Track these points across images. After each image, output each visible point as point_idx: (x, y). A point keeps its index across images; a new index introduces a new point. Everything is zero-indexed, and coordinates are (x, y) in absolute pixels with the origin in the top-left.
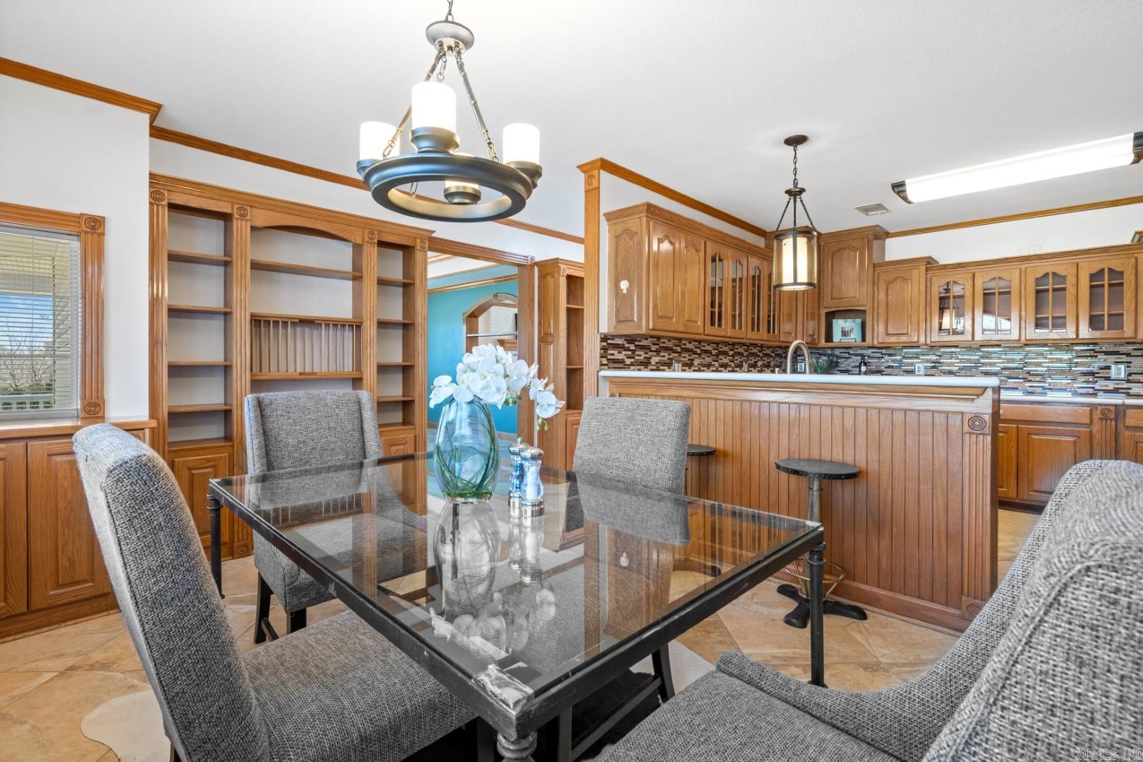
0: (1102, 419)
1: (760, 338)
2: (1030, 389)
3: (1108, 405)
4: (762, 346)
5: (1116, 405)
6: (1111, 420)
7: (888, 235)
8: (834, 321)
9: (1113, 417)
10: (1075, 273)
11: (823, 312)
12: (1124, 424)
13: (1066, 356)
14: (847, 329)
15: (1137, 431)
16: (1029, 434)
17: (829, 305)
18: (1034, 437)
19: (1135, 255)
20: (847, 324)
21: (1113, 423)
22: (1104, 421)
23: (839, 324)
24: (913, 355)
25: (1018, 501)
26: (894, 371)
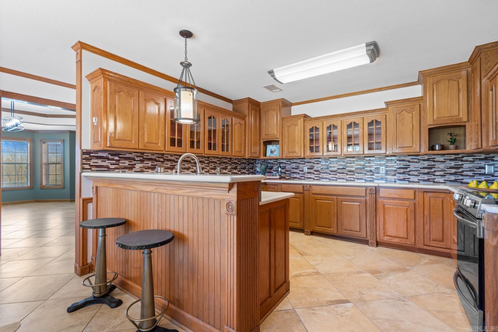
0: (370, 194)
1: (216, 154)
2: (349, 179)
3: (373, 187)
4: (231, 159)
5: (376, 187)
6: (373, 194)
7: (292, 104)
8: (268, 146)
9: (374, 192)
10: (362, 122)
11: (262, 141)
12: (379, 196)
13: (362, 163)
14: (273, 150)
15: (385, 199)
16: (342, 201)
17: (264, 138)
18: (344, 203)
19: (386, 114)
20: (273, 147)
21: (375, 195)
22: (371, 195)
23: (270, 148)
24: (303, 162)
25: (338, 235)
26: (295, 171)
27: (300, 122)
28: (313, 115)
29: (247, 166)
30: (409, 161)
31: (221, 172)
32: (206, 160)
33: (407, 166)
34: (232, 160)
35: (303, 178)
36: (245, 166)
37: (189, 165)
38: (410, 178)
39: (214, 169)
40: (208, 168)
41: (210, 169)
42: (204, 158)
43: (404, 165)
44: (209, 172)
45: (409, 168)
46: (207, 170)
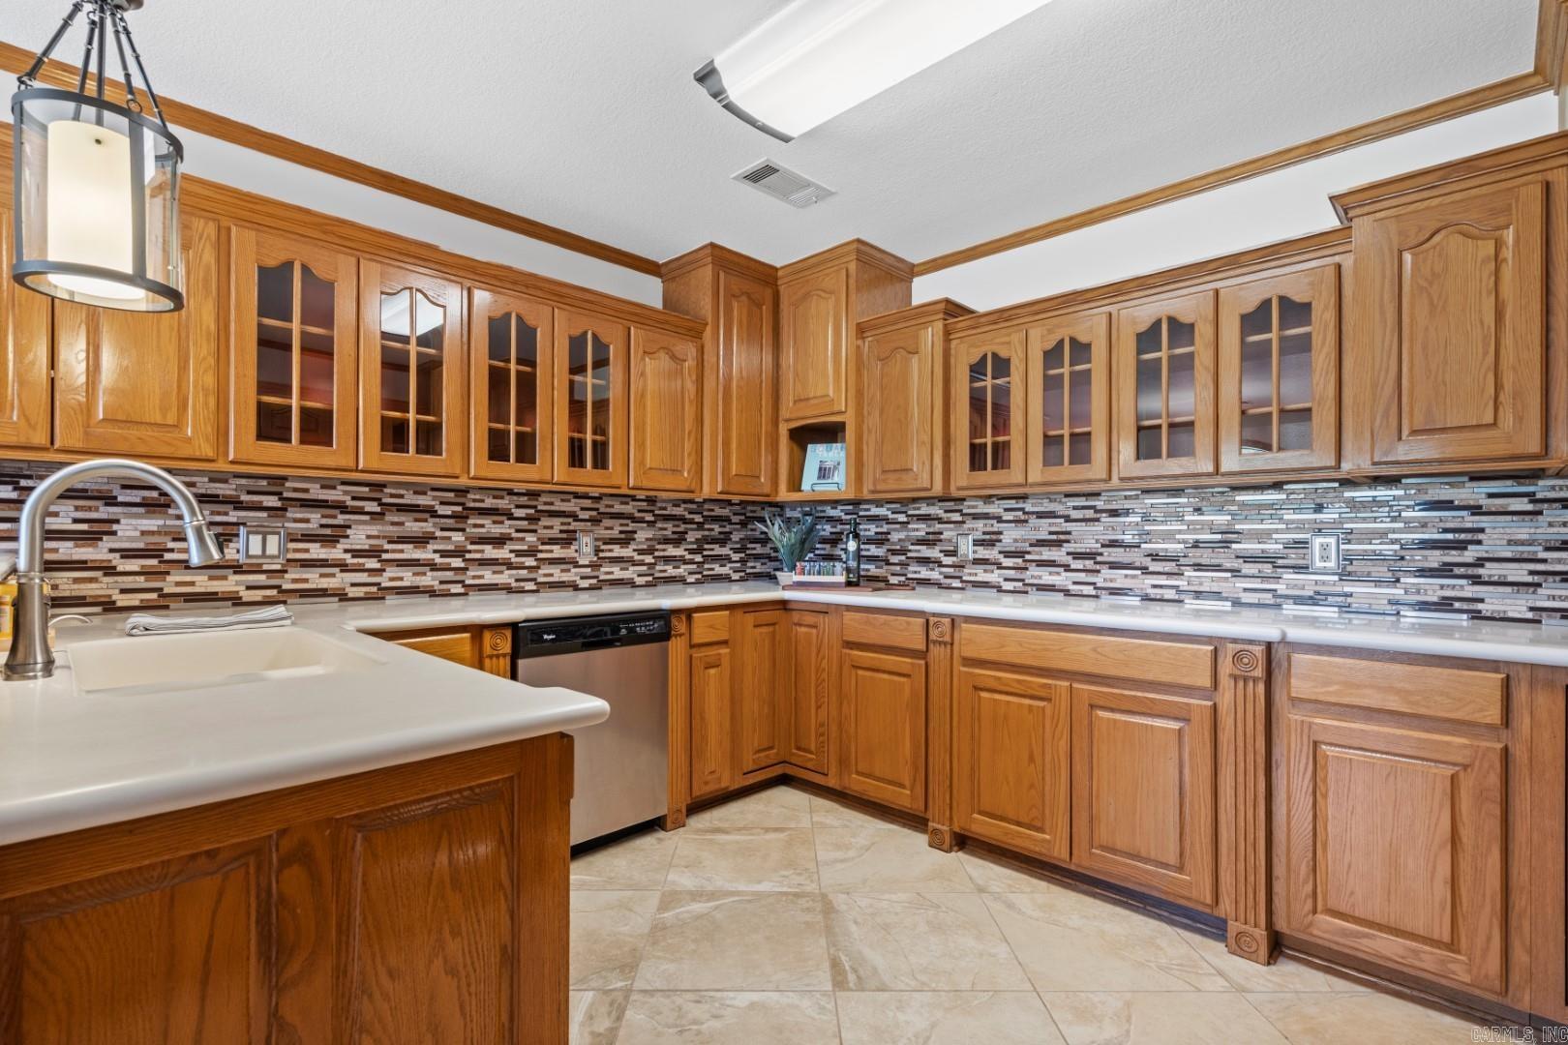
0: (1235, 678)
2: (1152, 592)
3: (1251, 642)
4: (651, 501)
5: (1269, 645)
6: (1255, 680)
7: (912, 271)
8: (810, 446)
9: (1259, 672)
10: (1211, 315)
11: (784, 429)
12: (1289, 693)
13: (1222, 519)
14: (829, 464)
15: (1319, 713)
16: (1092, 706)
17: (794, 414)
18: (1101, 713)
19: (1337, 259)
20: (831, 454)
21: (1261, 688)
22: (1241, 684)
23: (818, 454)
24: (956, 517)
25: (1073, 868)
26: (925, 552)
27: (931, 336)
28: (981, 302)
29: (737, 530)
30: (1476, 510)
31: (601, 555)
32: (518, 507)
33: (1463, 536)
34: (659, 505)
35: (954, 585)
36: (727, 530)
37: (428, 526)
38: (1482, 601)
39: (568, 539)
40: (531, 538)
41: (543, 544)
42: (507, 497)
43: (1446, 531)
44: (536, 555)
45: (1478, 547)
46: (525, 548)
